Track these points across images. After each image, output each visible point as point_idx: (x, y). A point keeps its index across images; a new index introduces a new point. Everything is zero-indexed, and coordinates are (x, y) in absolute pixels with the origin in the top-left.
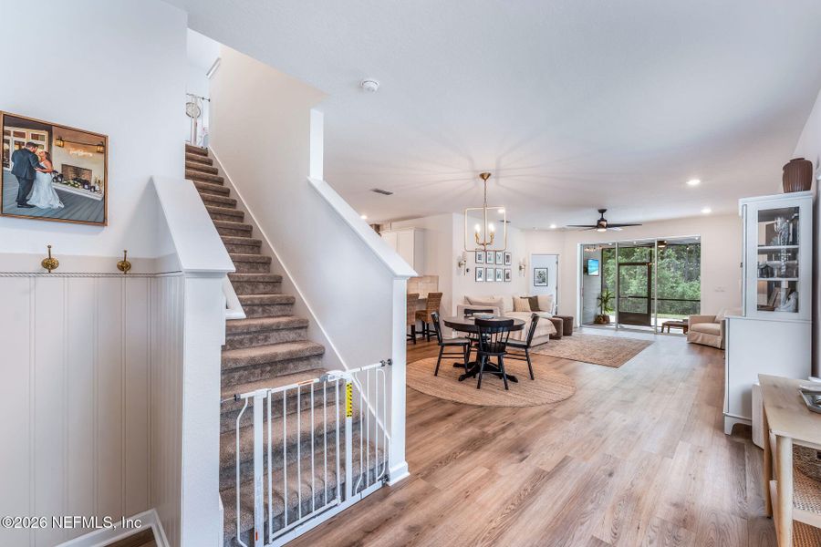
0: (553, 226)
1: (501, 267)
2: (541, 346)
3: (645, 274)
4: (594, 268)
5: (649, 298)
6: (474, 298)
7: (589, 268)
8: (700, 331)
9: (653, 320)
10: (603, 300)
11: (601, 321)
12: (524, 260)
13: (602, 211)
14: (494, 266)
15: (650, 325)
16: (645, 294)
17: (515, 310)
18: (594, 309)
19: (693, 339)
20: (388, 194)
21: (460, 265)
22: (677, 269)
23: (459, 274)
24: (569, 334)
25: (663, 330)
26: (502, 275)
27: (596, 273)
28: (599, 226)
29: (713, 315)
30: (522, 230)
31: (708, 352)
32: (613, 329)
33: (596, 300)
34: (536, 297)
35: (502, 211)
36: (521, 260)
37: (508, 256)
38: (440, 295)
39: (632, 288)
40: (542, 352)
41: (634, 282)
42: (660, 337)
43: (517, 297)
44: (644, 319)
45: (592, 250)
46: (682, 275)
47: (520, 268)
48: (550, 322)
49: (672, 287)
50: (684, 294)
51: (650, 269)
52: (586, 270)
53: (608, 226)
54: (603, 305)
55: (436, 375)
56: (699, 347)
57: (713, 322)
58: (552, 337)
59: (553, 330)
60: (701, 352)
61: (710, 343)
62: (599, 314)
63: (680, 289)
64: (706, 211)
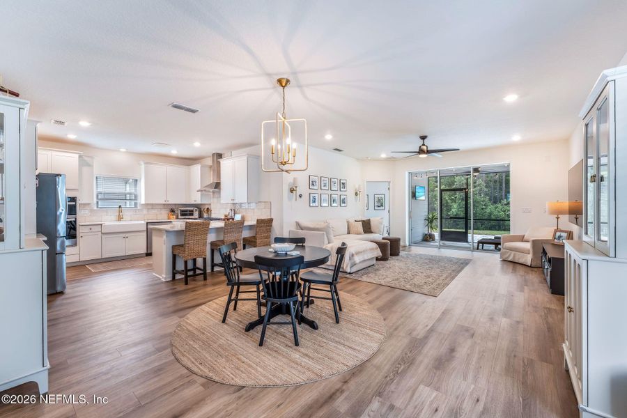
0: (383, 156)
1: (336, 193)
2: (366, 271)
3: (462, 199)
4: (421, 194)
5: (467, 218)
6: (304, 223)
7: (417, 194)
8: (511, 249)
9: (470, 236)
10: (430, 221)
11: (428, 238)
12: (359, 186)
13: (423, 138)
14: (330, 192)
15: (467, 242)
16: (462, 215)
17: (349, 233)
18: (422, 229)
19: (505, 257)
20: (193, 111)
21: (292, 191)
22: (486, 195)
23: (290, 199)
24: (397, 254)
25: (478, 246)
26: (338, 201)
27: (423, 198)
28: (421, 151)
29: (522, 234)
30: (358, 160)
31: (521, 270)
32: (436, 247)
33: (423, 222)
34: (369, 220)
35: (329, 137)
36: (357, 187)
37: (343, 184)
38: (271, 221)
39: (453, 210)
40: (364, 278)
41: (455, 206)
42: (477, 254)
43: (352, 221)
44: (463, 237)
45: (420, 178)
46: (490, 200)
47: (356, 194)
48: (375, 245)
49: (482, 209)
50: (491, 214)
51: (467, 194)
52: (414, 195)
53: (429, 152)
54: (429, 224)
55: (224, 321)
56: (511, 266)
57: (522, 241)
58: (377, 259)
59: (378, 253)
60: (514, 270)
61: (521, 261)
62: (426, 232)
63: (488, 210)
64: (516, 138)
